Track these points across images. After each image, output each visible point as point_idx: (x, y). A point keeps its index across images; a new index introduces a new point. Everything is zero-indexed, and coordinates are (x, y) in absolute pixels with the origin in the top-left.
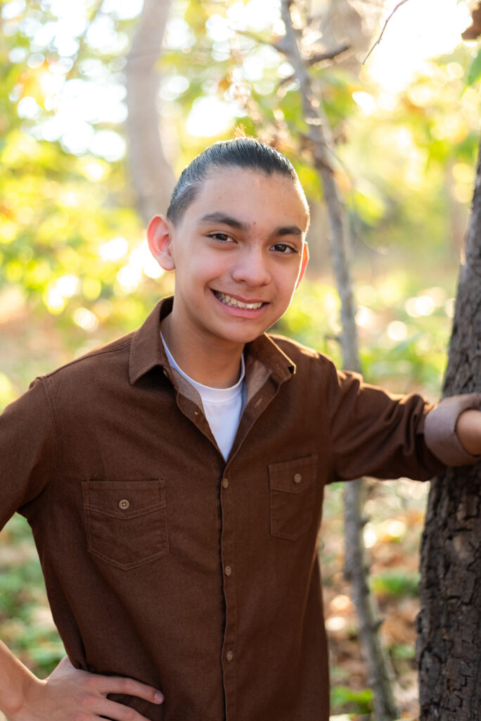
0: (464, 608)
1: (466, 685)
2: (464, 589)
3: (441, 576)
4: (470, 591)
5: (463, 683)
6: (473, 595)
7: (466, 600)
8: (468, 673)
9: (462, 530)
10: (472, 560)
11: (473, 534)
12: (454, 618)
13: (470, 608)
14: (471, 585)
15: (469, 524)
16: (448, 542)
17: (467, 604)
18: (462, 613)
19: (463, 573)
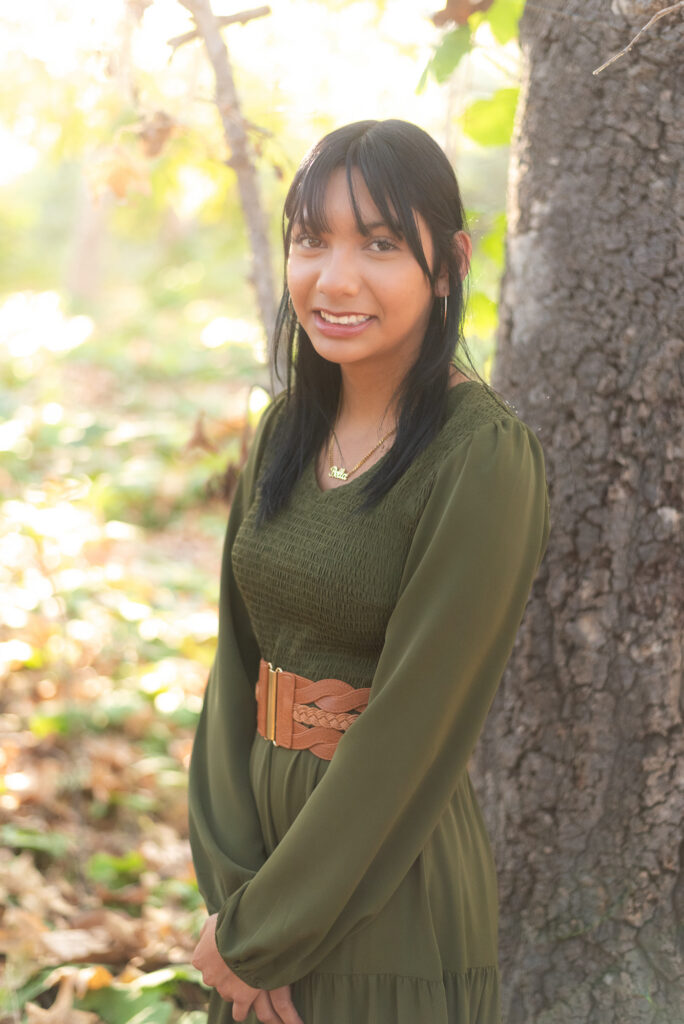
0: (598, 696)
1: (600, 779)
2: (596, 674)
3: (562, 663)
4: (603, 677)
5: (597, 777)
6: (607, 680)
7: (599, 686)
8: (605, 765)
9: (593, 609)
10: (603, 641)
11: (604, 613)
12: (584, 708)
13: (605, 694)
14: (604, 668)
15: (599, 602)
16: (569, 626)
17: (602, 690)
18: (596, 701)
19: (593, 656)
